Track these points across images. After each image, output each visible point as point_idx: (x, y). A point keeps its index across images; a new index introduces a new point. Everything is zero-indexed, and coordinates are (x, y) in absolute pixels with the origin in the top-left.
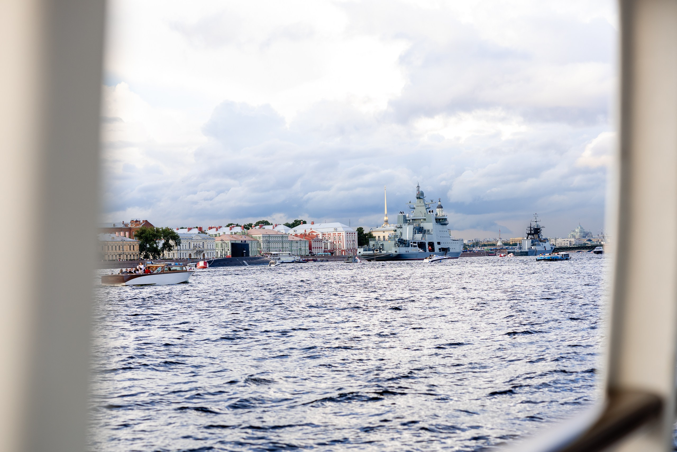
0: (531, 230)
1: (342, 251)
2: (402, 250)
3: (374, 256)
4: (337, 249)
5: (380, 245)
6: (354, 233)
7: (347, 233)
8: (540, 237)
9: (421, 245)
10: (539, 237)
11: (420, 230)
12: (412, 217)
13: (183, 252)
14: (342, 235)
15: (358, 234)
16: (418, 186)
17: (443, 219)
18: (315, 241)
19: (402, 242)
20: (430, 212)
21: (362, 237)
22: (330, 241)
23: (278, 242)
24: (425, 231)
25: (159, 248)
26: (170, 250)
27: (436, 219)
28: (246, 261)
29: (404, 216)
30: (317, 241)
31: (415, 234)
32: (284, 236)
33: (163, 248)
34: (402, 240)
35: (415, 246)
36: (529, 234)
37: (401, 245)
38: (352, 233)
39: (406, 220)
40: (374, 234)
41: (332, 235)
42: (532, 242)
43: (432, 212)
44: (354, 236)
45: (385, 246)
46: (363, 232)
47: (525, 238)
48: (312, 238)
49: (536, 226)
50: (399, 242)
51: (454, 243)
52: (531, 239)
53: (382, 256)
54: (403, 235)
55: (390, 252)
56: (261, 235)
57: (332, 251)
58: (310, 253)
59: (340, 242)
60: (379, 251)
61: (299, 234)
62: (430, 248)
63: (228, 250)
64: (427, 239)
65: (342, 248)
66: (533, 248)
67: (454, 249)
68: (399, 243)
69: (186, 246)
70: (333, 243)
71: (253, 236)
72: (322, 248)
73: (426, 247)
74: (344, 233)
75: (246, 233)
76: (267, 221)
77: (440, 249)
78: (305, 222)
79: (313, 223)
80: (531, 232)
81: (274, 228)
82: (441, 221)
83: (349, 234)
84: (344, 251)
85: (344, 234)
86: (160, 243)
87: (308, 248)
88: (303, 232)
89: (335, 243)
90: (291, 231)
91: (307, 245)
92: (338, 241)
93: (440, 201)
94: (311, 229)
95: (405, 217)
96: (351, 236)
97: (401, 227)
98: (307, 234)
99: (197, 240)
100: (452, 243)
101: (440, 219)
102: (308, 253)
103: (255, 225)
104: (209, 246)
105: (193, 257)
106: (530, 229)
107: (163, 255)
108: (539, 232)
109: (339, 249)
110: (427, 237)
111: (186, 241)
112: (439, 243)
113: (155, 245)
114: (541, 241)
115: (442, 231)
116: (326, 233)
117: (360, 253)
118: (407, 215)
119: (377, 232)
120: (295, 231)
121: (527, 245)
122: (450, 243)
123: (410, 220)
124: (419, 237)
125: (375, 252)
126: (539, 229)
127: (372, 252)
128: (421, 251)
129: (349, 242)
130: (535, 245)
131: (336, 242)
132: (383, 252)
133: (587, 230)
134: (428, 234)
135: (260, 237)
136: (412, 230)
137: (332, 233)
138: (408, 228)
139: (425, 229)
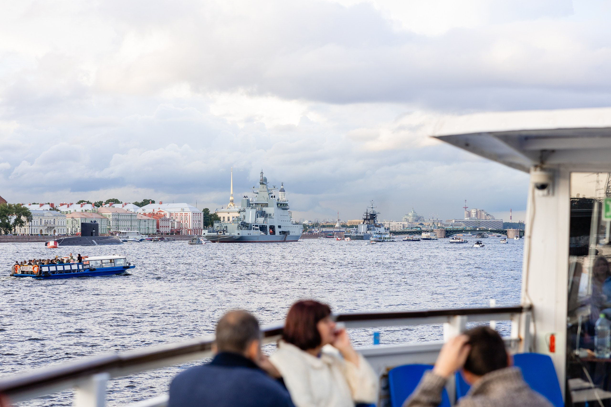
0: (367, 216)
1: (188, 230)
2: (245, 233)
3: (217, 237)
4: (184, 228)
5: (224, 228)
6: (200, 214)
7: (194, 214)
8: (376, 222)
9: (263, 228)
10: (374, 222)
11: (263, 214)
12: (255, 201)
13: (35, 228)
14: (188, 215)
15: (204, 215)
16: (262, 173)
17: (284, 204)
18: (163, 221)
19: (245, 225)
20: (272, 197)
21: (207, 217)
22: (177, 220)
23: (127, 220)
24: (267, 215)
25: (11, 224)
26: (21, 225)
27: (278, 204)
28: (95, 240)
29: (247, 200)
30: (165, 221)
31: (258, 217)
32: (133, 214)
33: (14, 223)
34: (245, 223)
35: (256, 229)
36: (365, 219)
37: (244, 228)
38: (198, 214)
39: (249, 204)
40: (219, 215)
41: (179, 215)
42: (368, 227)
43: (274, 197)
44: (200, 216)
45: (228, 228)
46: (208, 213)
47: (362, 223)
48: (160, 217)
49: (372, 212)
50: (242, 225)
51: (294, 227)
52: (367, 224)
53: (226, 238)
54: (246, 218)
55: (232, 234)
56: (111, 214)
57: (178, 230)
58: (158, 231)
59: (186, 222)
60: (222, 233)
61: (148, 213)
62: (271, 231)
63: (79, 227)
64: (269, 223)
65: (188, 228)
66: (368, 232)
67: (294, 232)
68: (242, 226)
69: (38, 222)
70: (180, 222)
71: (103, 214)
72: (169, 227)
73: (267, 230)
74: (190, 213)
75: (97, 211)
76: (117, 199)
77: (280, 232)
78: (153, 202)
79: (161, 203)
80: (367, 217)
81: (123, 206)
82: (283, 206)
83: (195, 215)
84: (190, 230)
85: (191, 214)
86: (13, 219)
87: (155, 227)
88: (151, 211)
89: (181, 222)
90: (140, 210)
91: (155, 224)
92: (185, 221)
93: (282, 185)
94: (159, 209)
95: (248, 201)
96: (197, 216)
97: (244, 211)
98: (155, 213)
99: (48, 216)
100: (292, 227)
101: (281, 204)
102: (155, 232)
103: (106, 203)
104: (60, 222)
105: (44, 233)
106: (366, 215)
107: (15, 230)
108: (375, 218)
109: (185, 228)
110: (268, 221)
111: (37, 217)
112: (280, 227)
113: (7, 221)
114: (376, 226)
115: (283, 216)
116: (174, 213)
117: (204, 234)
118: (251, 200)
119: (222, 213)
120: (143, 210)
121: (363, 229)
122: (290, 227)
123: (253, 204)
124: (261, 221)
125: (219, 233)
126: (375, 215)
127: (216, 234)
128: (263, 234)
129: (195, 222)
130: (369, 230)
131: (183, 221)
132: (226, 234)
133: (419, 214)
134: (270, 218)
135: (109, 215)
136: (255, 214)
137: (179, 213)
138: (251, 211)
139: (267, 213)
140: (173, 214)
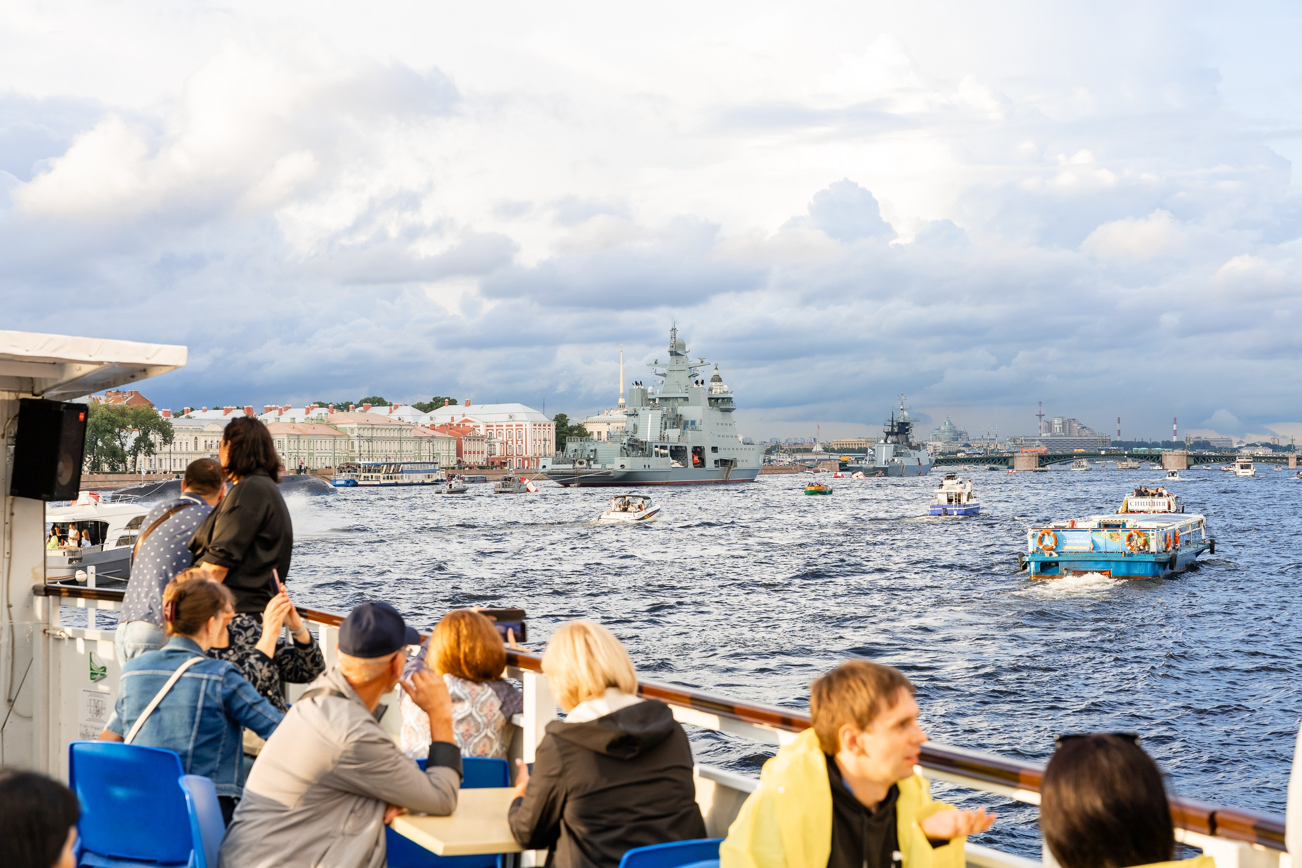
0: (893, 426)
1: (524, 459)
2: (634, 464)
3: (574, 474)
4: (515, 455)
5: (588, 452)
6: (549, 425)
7: (535, 425)
8: (910, 440)
9: (677, 453)
10: (907, 439)
11: (677, 421)
12: (659, 394)
14: (524, 427)
15: (557, 428)
16: (674, 329)
17: (723, 399)
18: (470, 440)
19: (636, 447)
20: (697, 382)
21: (563, 432)
22: (500, 439)
23: (393, 439)
24: (686, 423)
25: (126, 449)
26: (149, 453)
27: (710, 399)
29: (643, 390)
30: (474, 440)
31: (666, 428)
32: (403, 427)
33: (135, 447)
34: (636, 441)
35: (663, 455)
36: (888, 434)
37: (634, 453)
38: (544, 425)
39: (649, 402)
40: (589, 428)
41: (505, 428)
42: (895, 449)
43: (702, 383)
44: (538, 430)
45: (599, 453)
46: (565, 424)
47: (882, 441)
48: (464, 433)
49: (902, 417)
50: (629, 445)
51: (745, 449)
52: (893, 442)
53: (592, 475)
54: (640, 431)
55: (608, 466)
56: (356, 426)
57: (503, 459)
58: (459, 462)
59: (519, 443)
60: (585, 465)
61: (438, 425)
62: (696, 458)
64: (690, 441)
65: (524, 454)
66: (896, 460)
67: (747, 461)
68: (631, 449)
69: (189, 444)
70: (507, 443)
71: (338, 426)
72: (483, 453)
73: (686, 457)
74: (528, 423)
75: (325, 420)
76: (381, 398)
77: (716, 462)
78: (453, 402)
79: (468, 404)
80: (892, 429)
81: (391, 412)
82: (722, 404)
83: (537, 427)
84: (528, 459)
85: (529, 427)
86: (130, 438)
87: (454, 453)
88: (446, 420)
89: (510, 443)
90: (425, 419)
91: (453, 446)
92: (517, 441)
93: (716, 369)
94: (464, 415)
95: (644, 392)
96: (547, 430)
97: (635, 414)
98: (455, 425)
99: (213, 432)
100: (741, 449)
101: (718, 399)
102: (453, 463)
103: (357, 406)
106: (890, 423)
107: (134, 462)
108: (907, 430)
109: (517, 455)
110: (689, 436)
111: (187, 435)
112: (715, 449)
113: (118, 443)
114: (911, 447)
115: (722, 425)
116: (494, 424)
117: (544, 467)
118: (650, 389)
119: (595, 424)
120: (432, 419)
121: (884, 454)
122: (737, 449)
123: (654, 400)
124: (673, 434)
125: (577, 465)
126: (907, 424)
127: (571, 466)
128: (677, 465)
129: (538, 442)
130: (898, 455)
131: (512, 441)
132: (594, 466)
133: (960, 428)
134: (692, 429)
135: (352, 429)
136: (659, 421)
137: (504, 424)
138: (650, 415)
139: (686, 419)
140: (492, 426)
